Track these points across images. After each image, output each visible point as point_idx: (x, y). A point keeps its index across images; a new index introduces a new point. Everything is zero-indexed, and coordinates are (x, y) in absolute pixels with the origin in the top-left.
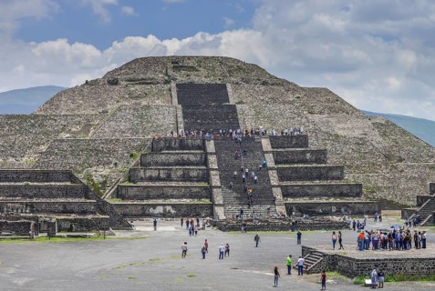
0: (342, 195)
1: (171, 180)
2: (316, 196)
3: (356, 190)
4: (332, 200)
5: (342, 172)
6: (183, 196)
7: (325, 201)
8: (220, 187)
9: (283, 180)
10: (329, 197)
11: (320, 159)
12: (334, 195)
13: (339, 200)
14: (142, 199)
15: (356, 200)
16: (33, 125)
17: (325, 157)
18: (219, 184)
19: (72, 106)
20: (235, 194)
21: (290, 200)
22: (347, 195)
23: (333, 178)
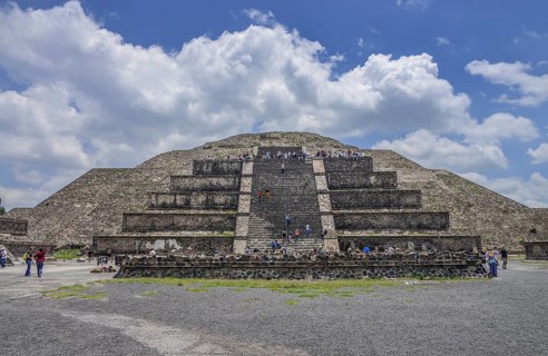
0: (420, 227)
1: (190, 208)
2: (384, 228)
3: (440, 221)
4: (407, 233)
5: (419, 198)
6: (200, 228)
7: (396, 235)
8: (247, 214)
9: (338, 208)
10: (403, 229)
11: (388, 183)
12: (410, 227)
13: (416, 234)
14: (144, 232)
15: (441, 234)
16: (119, 177)
17: (395, 181)
18: (247, 210)
19: (165, 164)
20: (267, 224)
21: (347, 233)
22: (428, 228)
23: (407, 206)
